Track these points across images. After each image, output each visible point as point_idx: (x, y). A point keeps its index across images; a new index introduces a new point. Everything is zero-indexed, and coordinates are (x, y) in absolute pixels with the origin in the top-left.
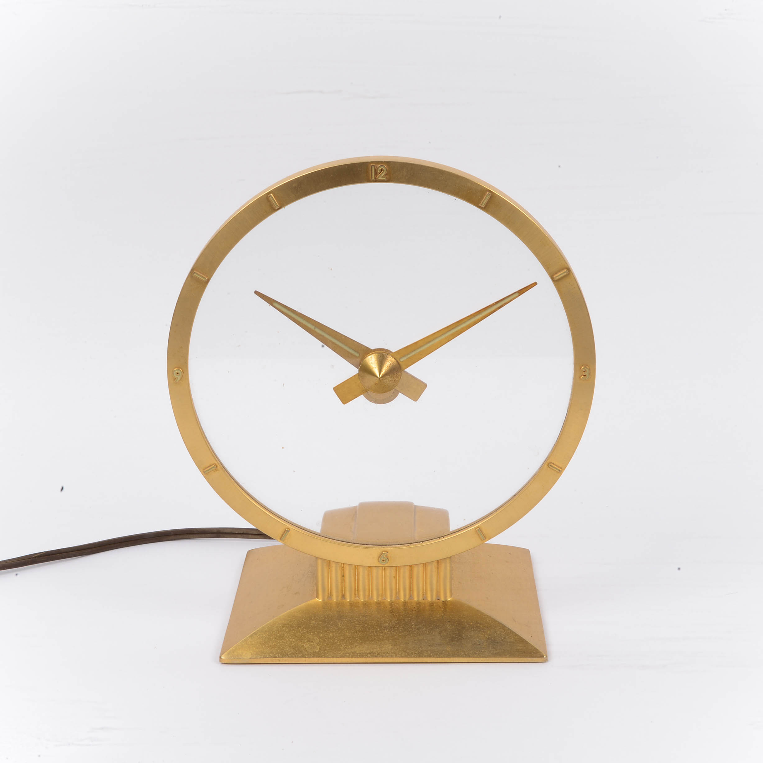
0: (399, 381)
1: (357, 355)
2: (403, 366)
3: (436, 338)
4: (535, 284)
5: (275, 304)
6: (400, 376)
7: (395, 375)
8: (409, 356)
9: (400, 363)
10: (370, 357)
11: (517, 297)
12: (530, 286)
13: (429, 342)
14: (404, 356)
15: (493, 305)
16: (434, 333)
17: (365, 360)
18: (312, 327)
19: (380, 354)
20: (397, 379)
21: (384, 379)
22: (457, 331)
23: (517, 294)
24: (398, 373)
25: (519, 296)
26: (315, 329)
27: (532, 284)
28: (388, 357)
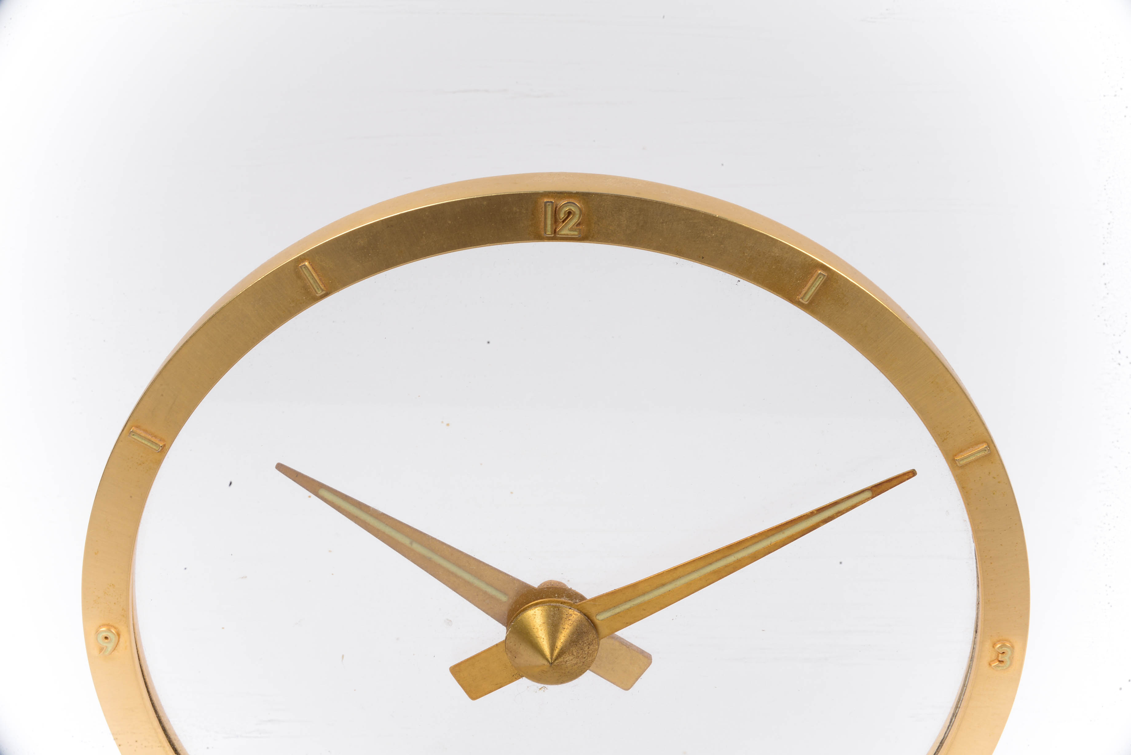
0: (592, 661)
1: (504, 598)
2: (603, 630)
3: (680, 577)
4: (911, 475)
5: (323, 492)
6: (596, 653)
7: (586, 652)
8: (617, 610)
9: (597, 622)
10: (531, 613)
11: (868, 499)
12: (900, 479)
13: (663, 585)
14: (605, 611)
15: (812, 514)
16: (676, 569)
17: (519, 618)
18: (406, 541)
19: (555, 607)
20: (589, 660)
21: (563, 664)
22: (726, 566)
23: (868, 494)
24: (591, 647)
25: (873, 497)
26: (411, 543)
27: (904, 474)
28: (571, 615)
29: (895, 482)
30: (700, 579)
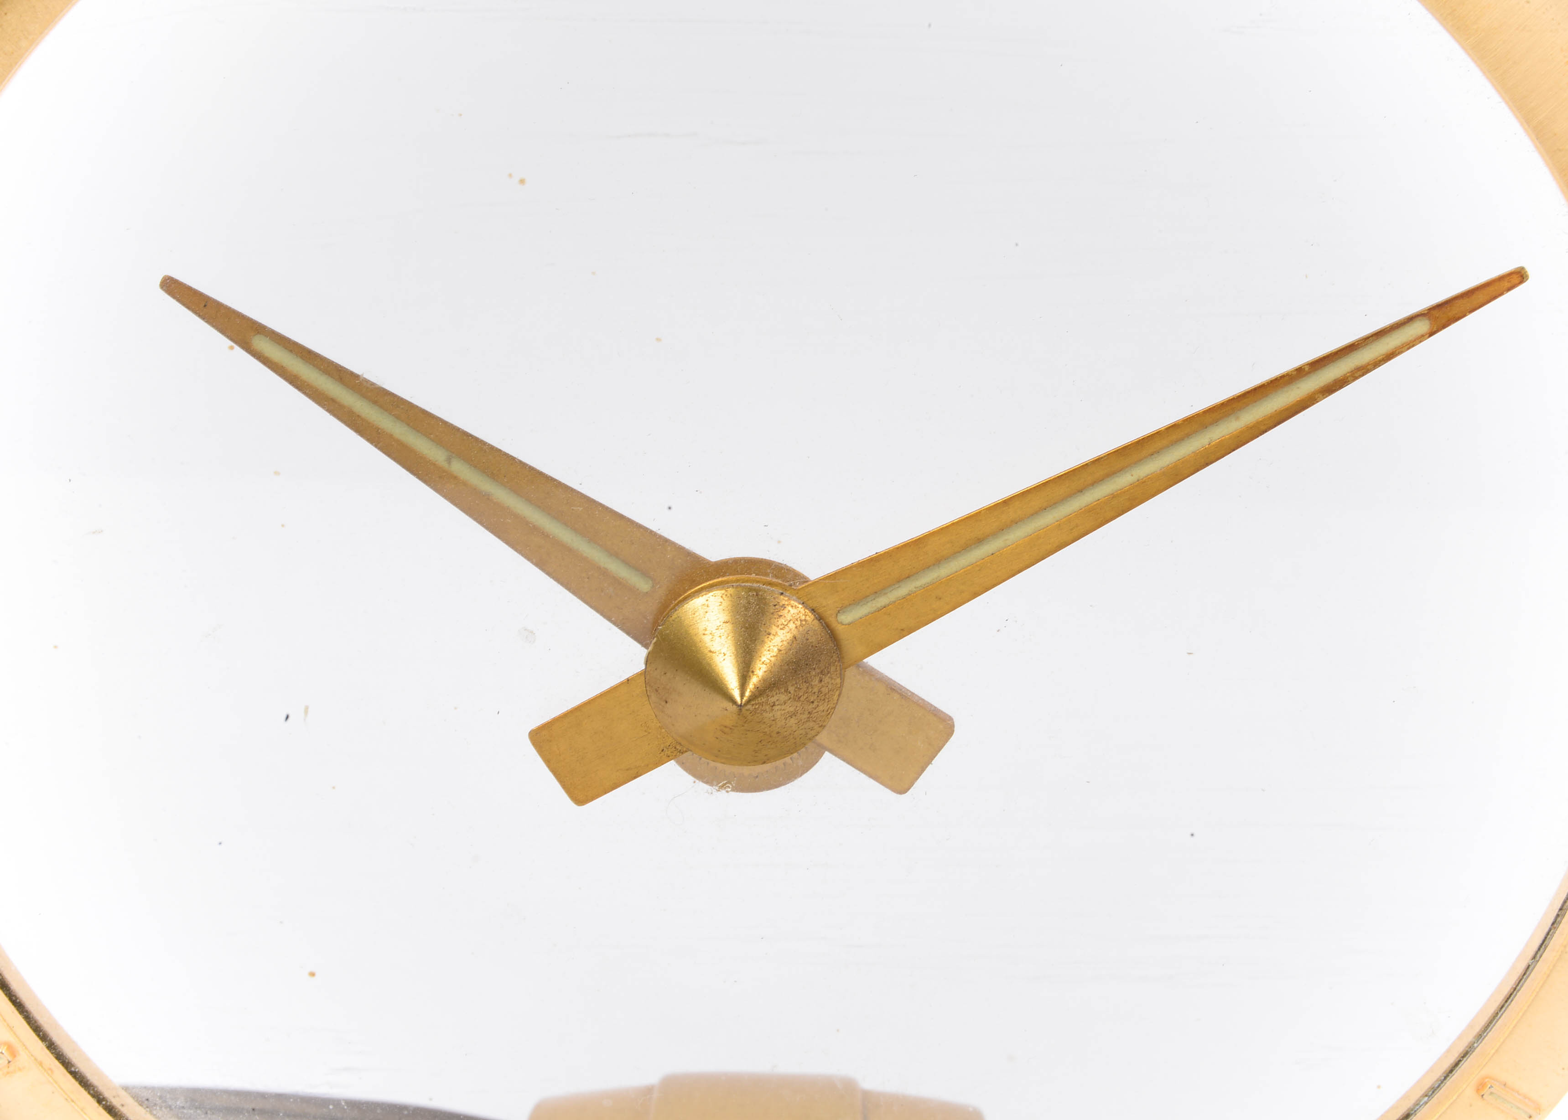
0: (829, 713)
1: (643, 585)
2: (851, 644)
3: (1016, 522)
4: (1516, 279)
5: (262, 344)
6: (837, 693)
7: (816, 690)
8: (882, 601)
9: (840, 629)
10: (697, 603)
11: (1420, 339)
12: (1491, 289)
13: (979, 541)
14: (857, 602)
15: (1300, 373)
16: (1006, 502)
17: (674, 616)
18: (435, 454)
19: (751, 589)
20: (821, 708)
21: (765, 711)
22: (1113, 496)
23: (1422, 327)
24: (826, 679)
25: (1431, 334)
26: (449, 460)
27: (1501, 278)
28: (784, 607)
29: (1481, 297)
30: (1059, 526)
